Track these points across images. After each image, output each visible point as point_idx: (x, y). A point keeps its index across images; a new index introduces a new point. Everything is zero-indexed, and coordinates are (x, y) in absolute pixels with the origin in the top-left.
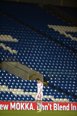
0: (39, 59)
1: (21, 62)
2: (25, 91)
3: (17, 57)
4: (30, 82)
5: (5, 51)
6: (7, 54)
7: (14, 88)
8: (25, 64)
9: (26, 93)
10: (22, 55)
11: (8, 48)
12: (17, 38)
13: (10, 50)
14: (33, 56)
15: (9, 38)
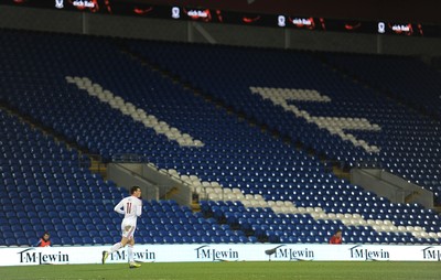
0: (424, 162)
1: (388, 170)
2: (397, 225)
3: (379, 160)
4: (407, 208)
5: (355, 149)
6: (360, 155)
7: (375, 218)
8: (395, 173)
9: (400, 228)
10: (389, 155)
11: (362, 142)
12: (379, 124)
13: (366, 147)
14: (411, 156)
15: (363, 124)
